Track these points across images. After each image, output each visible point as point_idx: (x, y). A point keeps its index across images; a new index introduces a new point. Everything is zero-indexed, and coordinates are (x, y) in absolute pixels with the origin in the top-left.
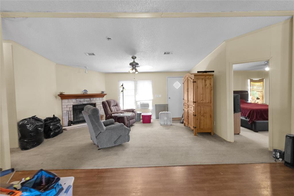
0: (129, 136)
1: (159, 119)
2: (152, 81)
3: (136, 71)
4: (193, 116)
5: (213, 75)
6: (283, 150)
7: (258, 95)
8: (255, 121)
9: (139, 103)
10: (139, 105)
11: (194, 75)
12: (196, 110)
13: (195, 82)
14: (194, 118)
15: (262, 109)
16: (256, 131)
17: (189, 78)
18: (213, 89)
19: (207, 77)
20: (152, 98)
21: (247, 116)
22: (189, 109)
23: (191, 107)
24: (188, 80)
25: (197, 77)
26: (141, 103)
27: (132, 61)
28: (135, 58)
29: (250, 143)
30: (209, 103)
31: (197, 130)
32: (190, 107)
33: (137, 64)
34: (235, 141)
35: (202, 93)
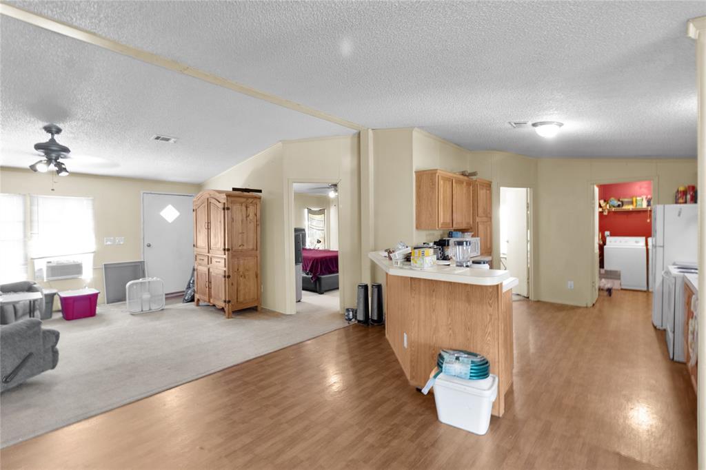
0: (55, 353)
1: (125, 300)
2: (93, 200)
3: (61, 168)
4: (223, 279)
5: (260, 198)
6: (355, 308)
7: (319, 235)
8: (320, 276)
9: (41, 265)
10: (41, 269)
11: (227, 196)
12: (231, 265)
13: (228, 209)
14: (225, 283)
15: (327, 257)
16: (321, 293)
17: (213, 201)
18: (260, 224)
19: (250, 200)
20: (92, 246)
21: (308, 269)
22: (210, 265)
23: (218, 260)
24: (209, 204)
25: (233, 199)
26: (50, 264)
27: (45, 138)
28: (59, 131)
29: (318, 309)
30: (253, 249)
31: (232, 305)
32: (214, 260)
33: (66, 150)
34: (297, 312)
35: (240, 231)
